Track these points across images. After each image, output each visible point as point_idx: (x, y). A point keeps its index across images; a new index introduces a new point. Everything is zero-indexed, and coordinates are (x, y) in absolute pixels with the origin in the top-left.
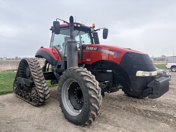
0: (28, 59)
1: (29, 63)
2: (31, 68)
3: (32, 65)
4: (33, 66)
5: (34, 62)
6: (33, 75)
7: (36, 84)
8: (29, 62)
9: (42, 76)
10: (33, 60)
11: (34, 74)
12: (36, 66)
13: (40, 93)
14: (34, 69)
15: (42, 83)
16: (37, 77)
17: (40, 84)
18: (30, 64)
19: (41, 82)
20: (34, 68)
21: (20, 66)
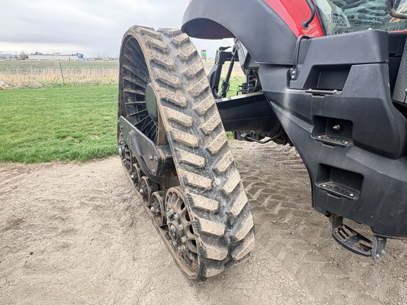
0: (143, 33)
1: (148, 54)
2: (159, 81)
3: (162, 66)
4: (171, 70)
5: (177, 46)
6: (168, 127)
7: (185, 179)
8: (149, 45)
9: (217, 129)
10: (170, 36)
11: (171, 121)
12: (184, 69)
13: (206, 235)
14: (172, 87)
15: (215, 171)
16: (191, 139)
17: (204, 182)
18: (152, 61)
19: (211, 162)
20: (175, 80)
21: (123, 72)
